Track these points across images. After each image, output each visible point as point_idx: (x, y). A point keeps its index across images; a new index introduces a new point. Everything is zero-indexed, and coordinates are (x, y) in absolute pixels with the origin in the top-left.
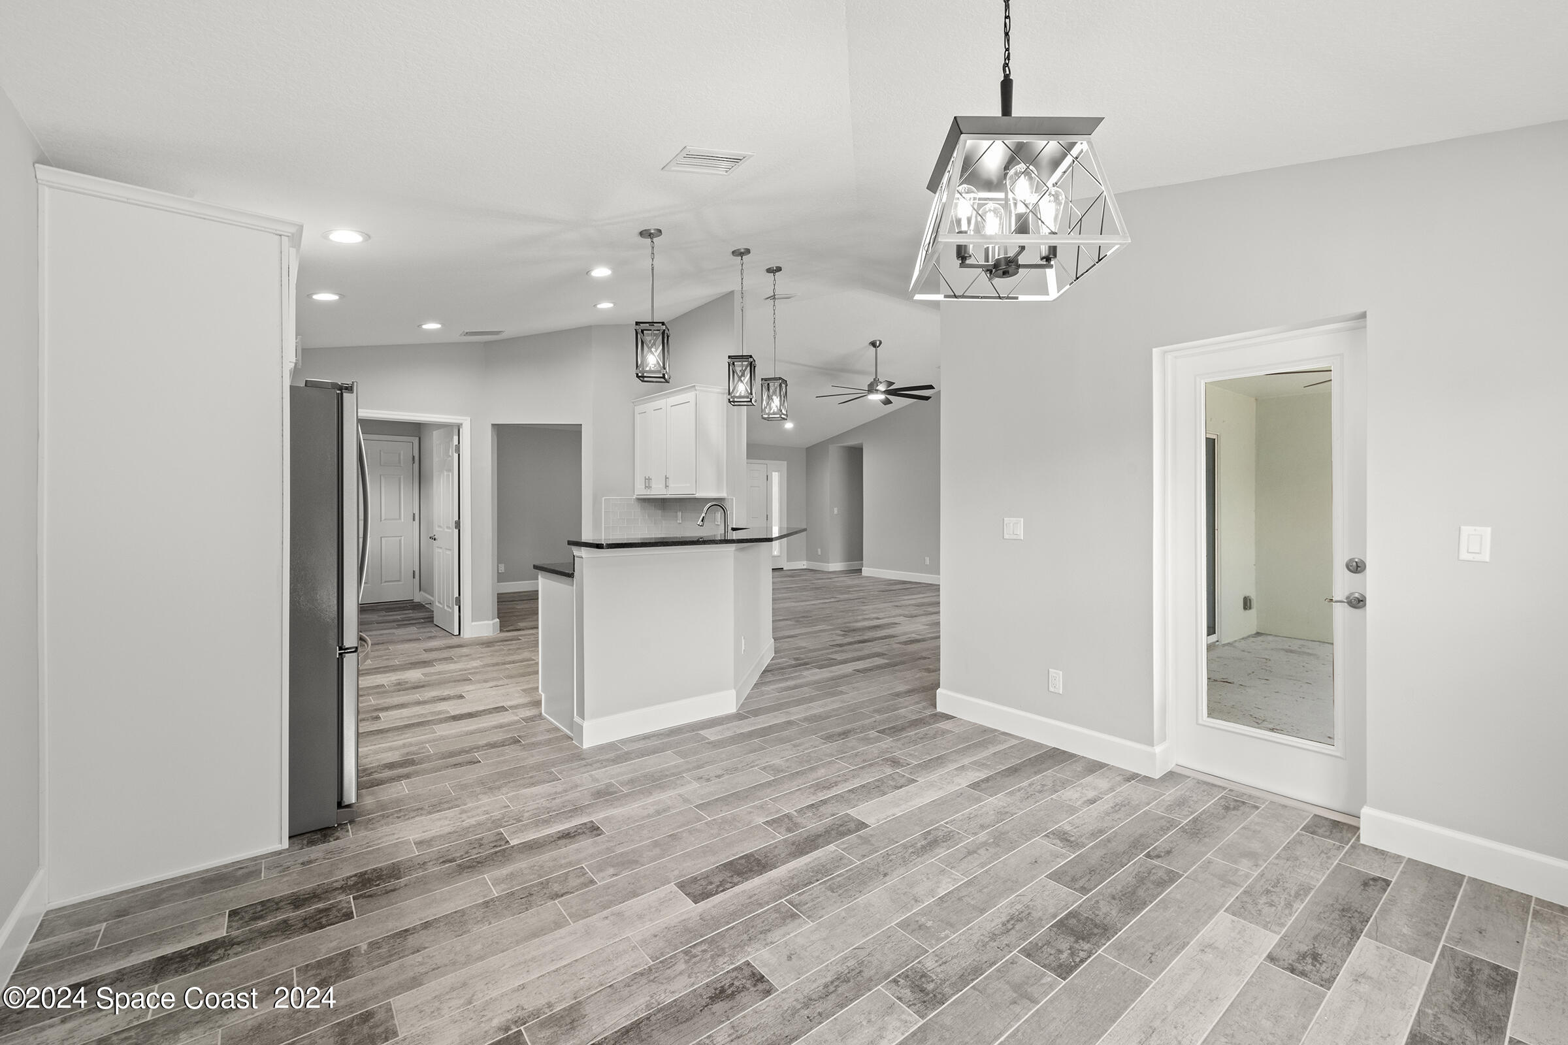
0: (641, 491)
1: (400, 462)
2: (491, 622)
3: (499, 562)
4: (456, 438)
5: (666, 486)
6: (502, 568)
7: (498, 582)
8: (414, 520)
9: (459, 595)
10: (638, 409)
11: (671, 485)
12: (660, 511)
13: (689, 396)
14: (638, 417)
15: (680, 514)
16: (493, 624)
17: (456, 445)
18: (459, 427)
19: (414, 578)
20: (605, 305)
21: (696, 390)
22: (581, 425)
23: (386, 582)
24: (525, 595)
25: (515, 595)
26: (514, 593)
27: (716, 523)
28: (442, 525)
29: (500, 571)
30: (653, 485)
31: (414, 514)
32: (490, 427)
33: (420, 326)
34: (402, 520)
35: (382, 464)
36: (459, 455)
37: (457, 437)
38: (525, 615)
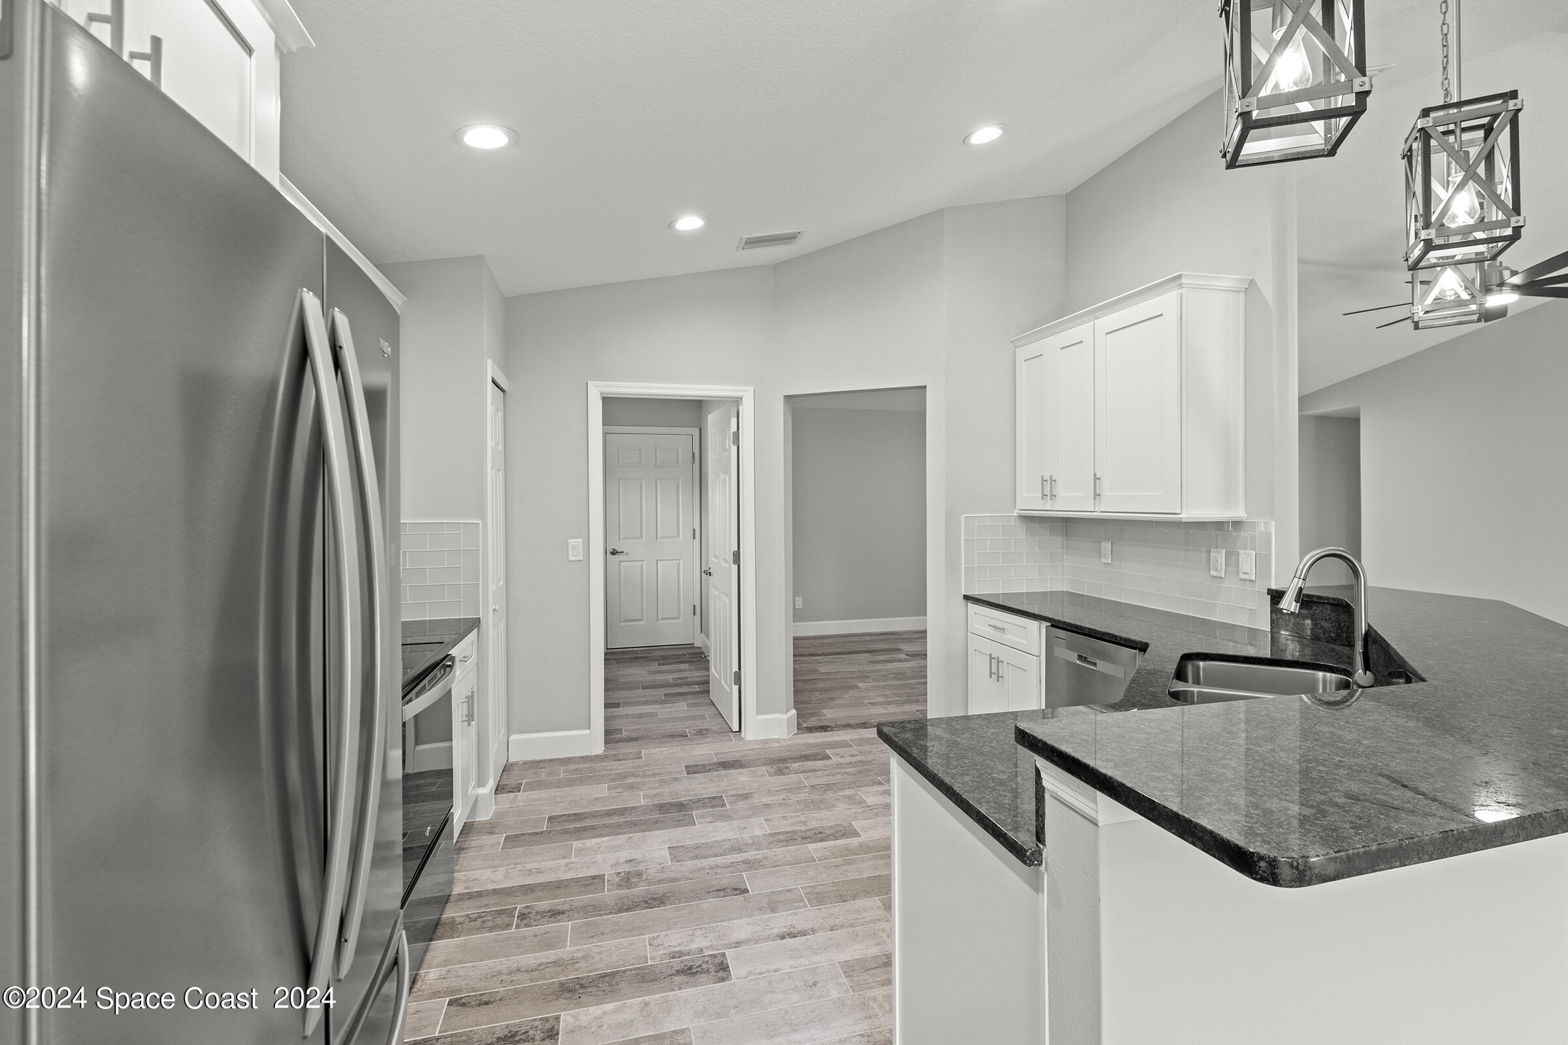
0: (1031, 501)
1: (677, 462)
2: (785, 717)
3: (795, 594)
4: (734, 421)
5: (1097, 495)
6: (800, 603)
7: (794, 622)
8: (694, 538)
9: (740, 669)
10: (1023, 353)
11: (1106, 492)
12: (1059, 538)
13: (1167, 301)
14: (1023, 369)
15: (1107, 546)
16: (788, 719)
17: (734, 432)
18: (737, 401)
19: (694, 614)
20: (986, 135)
21: (1181, 286)
22: (925, 387)
23: (663, 619)
24: (829, 644)
25: (816, 642)
26: (815, 638)
27: (1213, 573)
28: (718, 555)
29: (797, 607)
30: (1061, 492)
31: (694, 530)
32: (782, 400)
33: (671, 225)
34: (681, 539)
35: (658, 465)
36: (738, 447)
37: (736, 419)
38: (832, 689)
